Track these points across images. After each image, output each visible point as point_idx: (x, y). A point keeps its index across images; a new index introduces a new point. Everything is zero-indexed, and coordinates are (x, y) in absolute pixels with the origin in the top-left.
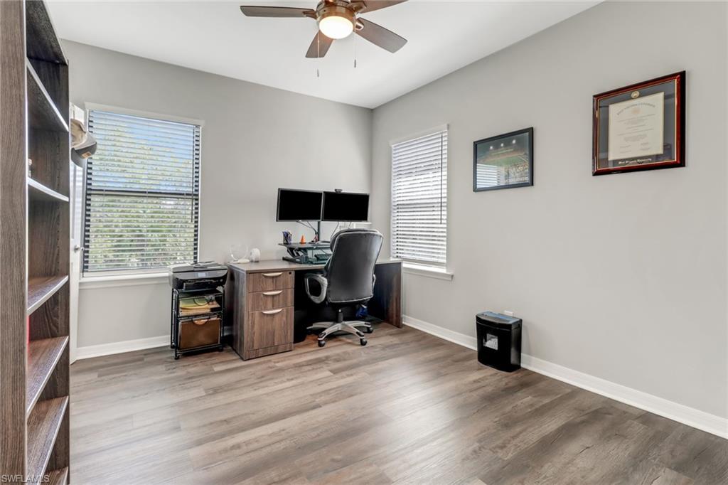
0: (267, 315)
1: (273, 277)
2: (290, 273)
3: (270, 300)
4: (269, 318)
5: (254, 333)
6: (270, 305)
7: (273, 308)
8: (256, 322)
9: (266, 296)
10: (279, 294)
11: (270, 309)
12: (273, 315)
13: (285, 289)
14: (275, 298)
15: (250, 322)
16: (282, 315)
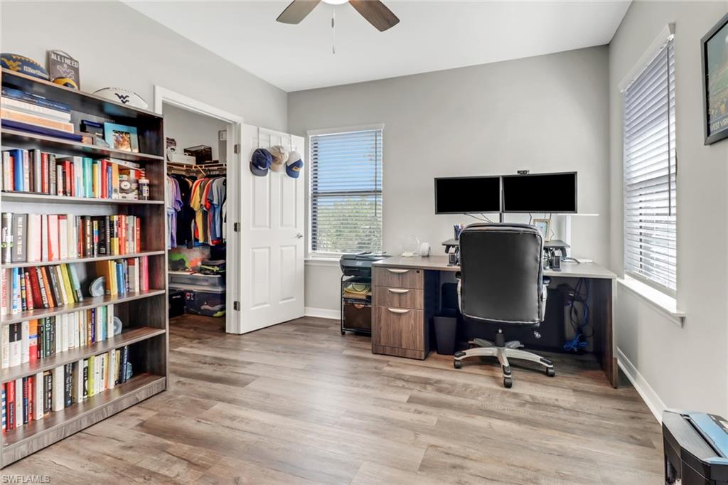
0: (394, 313)
1: (399, 274)
2: (418, 272)
3: (396, 298)
4: (395, 316)
5: (381, 329)
6: (397, 304)
7: (400, 307)
8: (382, 318)
9: (393, 293)
10: (406, 293)
11: (397, 308)
12: (400, 314)
13: (413, 288)
14: (402, 297)
15: (377, 316)
16: (410, 316)
